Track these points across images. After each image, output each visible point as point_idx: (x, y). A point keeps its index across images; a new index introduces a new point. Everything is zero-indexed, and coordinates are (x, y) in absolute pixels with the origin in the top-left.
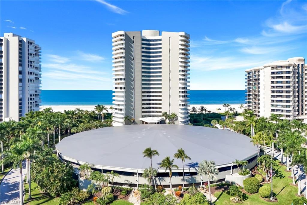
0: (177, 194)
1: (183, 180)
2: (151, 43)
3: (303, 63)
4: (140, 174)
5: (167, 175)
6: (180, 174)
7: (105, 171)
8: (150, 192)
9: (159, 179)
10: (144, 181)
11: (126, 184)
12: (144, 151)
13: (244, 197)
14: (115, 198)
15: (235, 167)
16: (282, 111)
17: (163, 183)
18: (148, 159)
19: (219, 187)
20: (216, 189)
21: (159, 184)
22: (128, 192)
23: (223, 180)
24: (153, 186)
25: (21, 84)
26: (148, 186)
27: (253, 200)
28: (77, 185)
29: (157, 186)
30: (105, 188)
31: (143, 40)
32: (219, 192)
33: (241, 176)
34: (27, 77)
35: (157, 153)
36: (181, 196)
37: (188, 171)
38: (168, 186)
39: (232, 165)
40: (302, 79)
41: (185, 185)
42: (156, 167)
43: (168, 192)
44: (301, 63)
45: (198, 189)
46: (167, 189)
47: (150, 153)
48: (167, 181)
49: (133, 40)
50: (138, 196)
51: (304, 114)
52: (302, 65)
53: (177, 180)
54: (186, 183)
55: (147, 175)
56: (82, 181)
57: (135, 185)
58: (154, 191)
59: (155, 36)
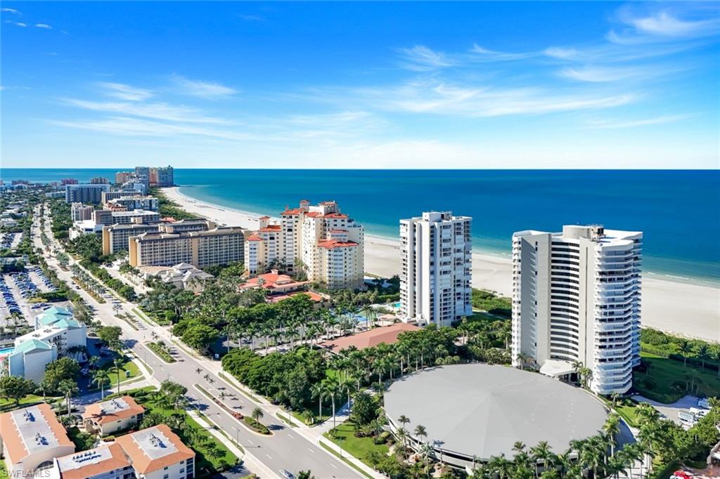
2: (571, 247)
25: (432, 277)
34: (439, 268)
49: (535, 247)
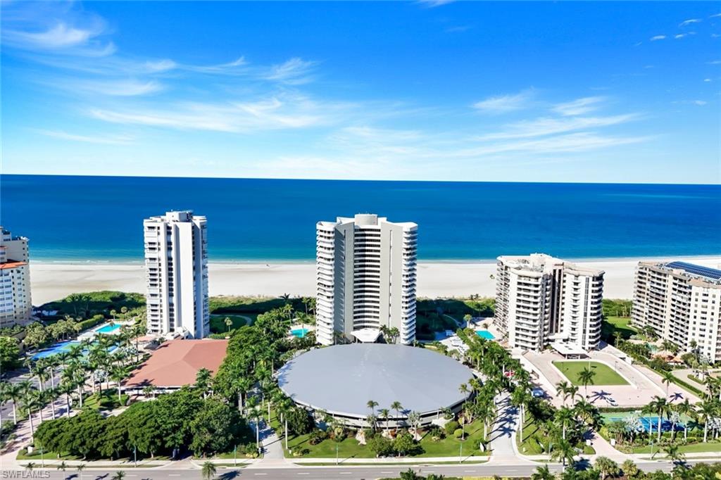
0: (392, 435)
1: (397, 424)
2: (367, 232)
3: (561, 268)
4: (364, 420)
5: (384, 420)
6: (395, 419)
7: (335, 415)
8: (372, 433)
9: (379, 423)
10: (367, 424)
11: (352, 426)
12: (367, 402)
13: (443, 437)
14: (346, 436)
15: (440, 413)
16: (528, 331)
17: (382, 426)
18: (370, 409)
19: (425, 429)
20: (423, 431)
21: (378, 426)
22: (355, 432)
23: (430, 423)
24: (374, 428)
25: (195, 283)
26: (370, 428)
27: (450, 439)
28: (315, 427)
29: (377, 428)
30: (336, 429)
31: (356, 230)
32: (424, 433)
33: (445, 420)
35: (377, 404)
36: (395, 436)
37: (401, 417)
38: (385, 428)
39: (438, 411)
40: (559, 288)
41: (399, 428)
42: (376, 413)
43: (385, 433)
44: (558, 268)
45: (409, 430)
46: (384, 430)
47: (372, 404)
48: (384, 424)
49: (344, 234)
50: (363, 436)
51: (559, 331)
52: (560, 271)
53: (393, 424)
54: (399, 426)
55: (369, 420)
56: (317, 424)
57: (360, 427)
58: (375, 432)
59: (371, 224)
